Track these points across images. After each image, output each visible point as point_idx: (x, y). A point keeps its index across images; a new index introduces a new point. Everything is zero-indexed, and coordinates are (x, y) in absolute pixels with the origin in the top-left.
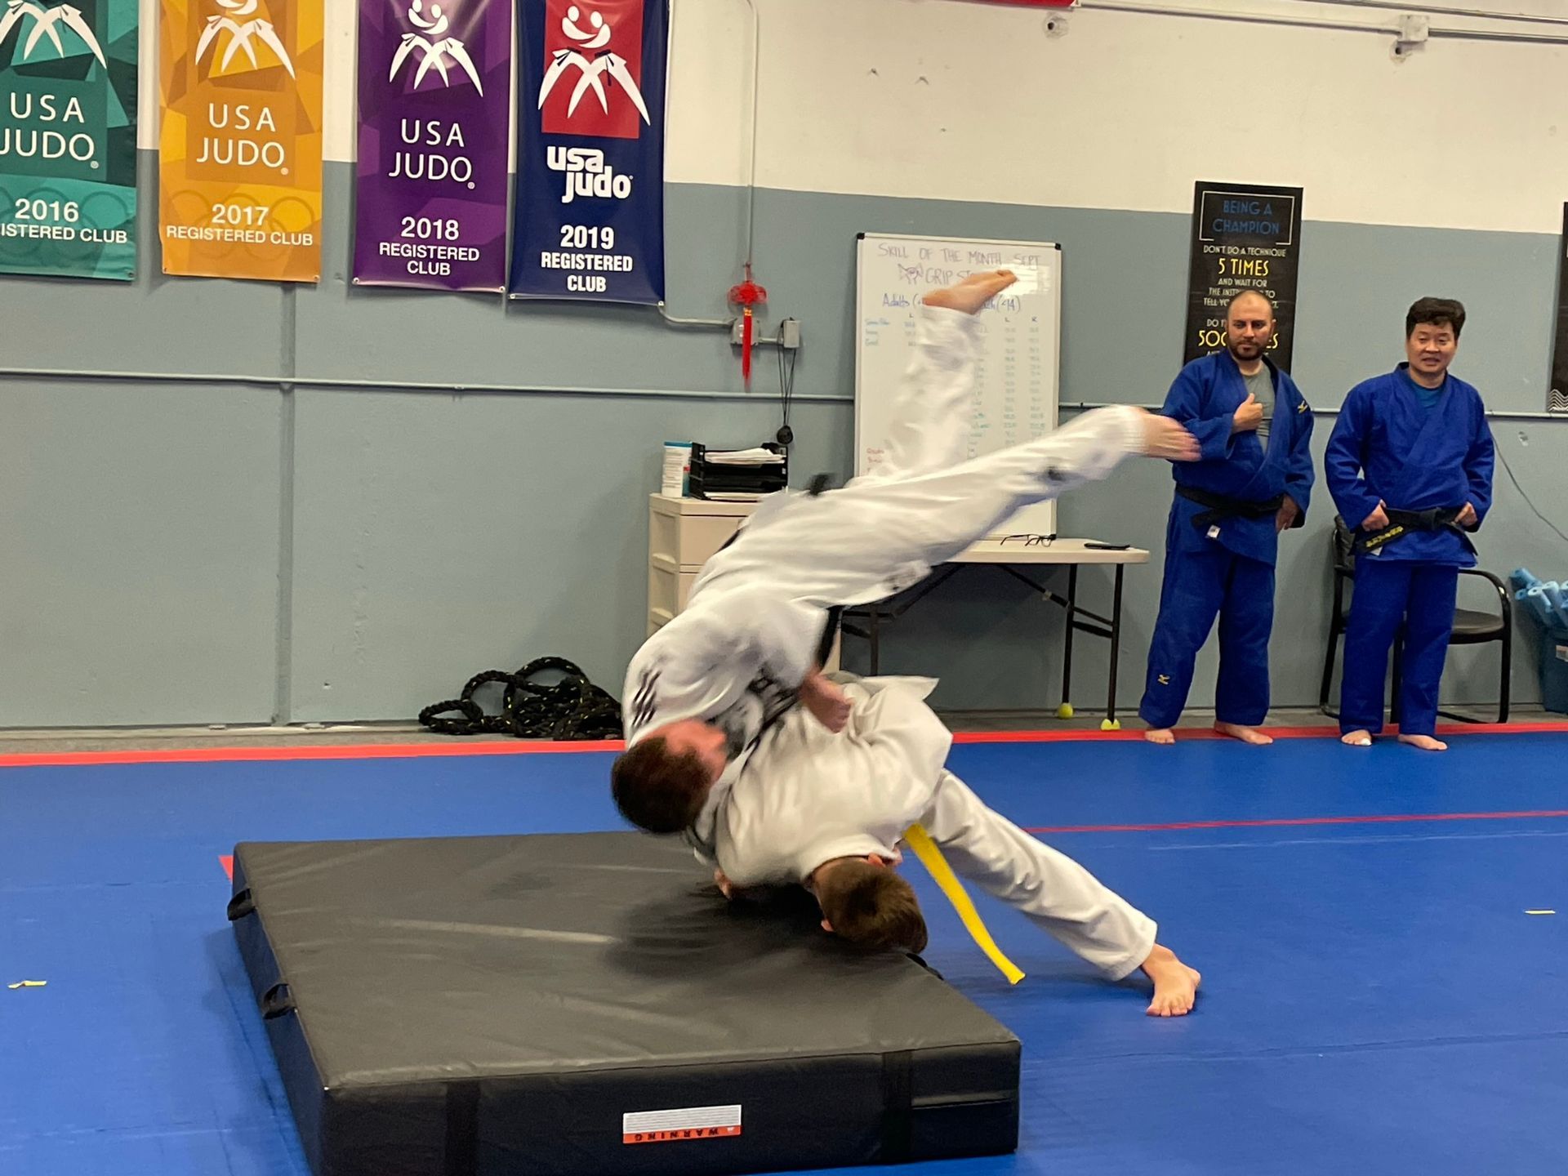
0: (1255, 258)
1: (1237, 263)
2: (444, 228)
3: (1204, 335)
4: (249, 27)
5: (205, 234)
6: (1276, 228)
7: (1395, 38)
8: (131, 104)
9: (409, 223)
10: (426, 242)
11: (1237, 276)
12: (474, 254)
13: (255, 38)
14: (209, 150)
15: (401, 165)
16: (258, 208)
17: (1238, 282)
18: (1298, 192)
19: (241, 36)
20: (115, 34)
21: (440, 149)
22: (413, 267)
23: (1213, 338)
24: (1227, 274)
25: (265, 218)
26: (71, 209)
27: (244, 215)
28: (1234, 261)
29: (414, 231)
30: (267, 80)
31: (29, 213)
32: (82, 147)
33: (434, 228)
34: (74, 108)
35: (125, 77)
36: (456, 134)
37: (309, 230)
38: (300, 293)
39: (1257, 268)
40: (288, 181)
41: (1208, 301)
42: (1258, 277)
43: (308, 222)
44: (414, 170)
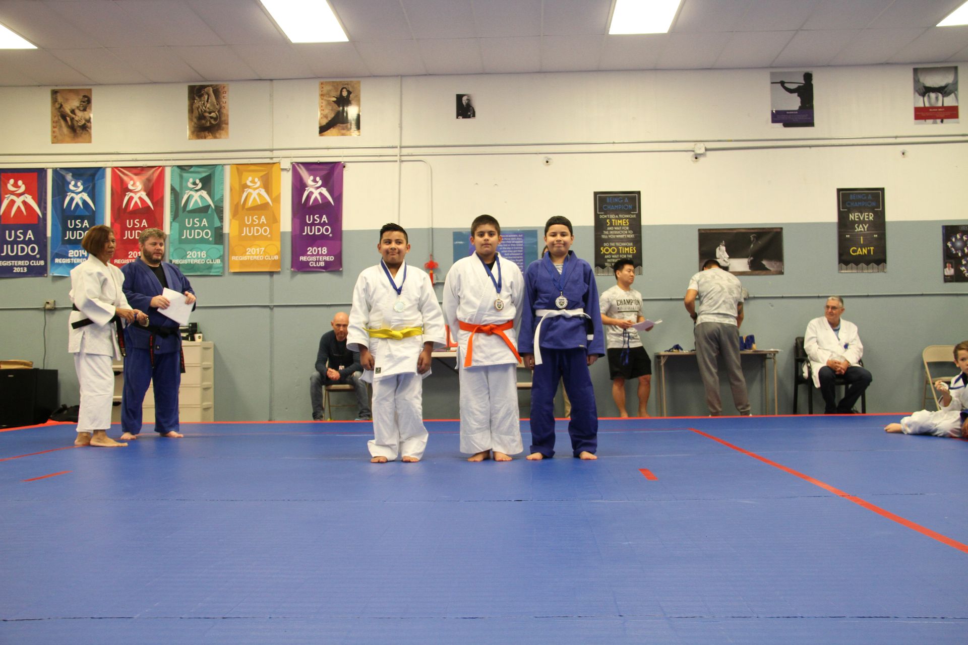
0: (622, 219)
1: (615, 222)
2: (322, 250)
3: (603, 249)
4: (257, 191)
5: (245, 258)
6: (630, 207)
7: (693, 153)
8: (221, 219)
9: (310, 249)
10: (316, 255)
11: (615, 226)
12: (332, 258)
13: (259, 195)
14: (246, 231)
15: (307, 230)
16: (261, 249)
17: (616, 228)
18: (639, 193)
19: (254, 194)
20: (217, 197)
21: (319, 224)
22: (312, 264)
23: (607, 250)
24: (611, 225)
25: (263, 252)
26: (204, 254)
27: (257, 251)
28: (613, 220)
29: (312, 252)
30: (262, 208)
31: (191, 256)
32: (207, 234)
33: (318, 251)
34: (205, 222)
35: (219, 211)
36: (325, 218)
37: (277, 254)
38: (275, 276)
39: (624, 222)
40: (270, 239)
41: (603, 236)
42: (624, 226)
43: (277, 252)
44: (311, 232)
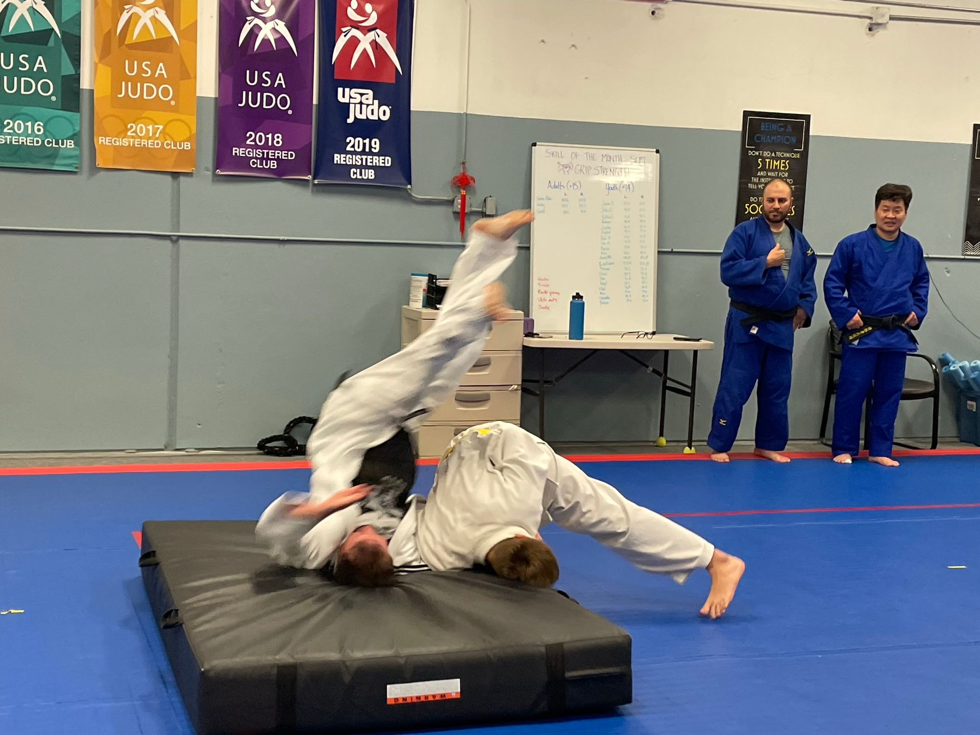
2: (273, 139)
4: (151, 12)
5: (123, 142)
8: (76, 61)
9: (251, 136)
10: (262, 148)
12: (292, 155)
13: (154, 20)
14: (125, 89)
15: (246, 99)
16: (157, 126)
19: (145, 18)
20: (66, 16)
21: (271, 89)
22: (254, 163)
25: (161, 132)
26: (39, 127)
27: (148, 131)
29: (254, 140)
30: (162, 45)
31: (12, 129)
32: (45, 88)
33: (267, 139)
34: (40, 63)
35: (72, 43)
36: (280, 80)
37: (187, 140)
38: (182, 179)
40: (175, 109)
43: (188, 135)
44: (254, 102)
